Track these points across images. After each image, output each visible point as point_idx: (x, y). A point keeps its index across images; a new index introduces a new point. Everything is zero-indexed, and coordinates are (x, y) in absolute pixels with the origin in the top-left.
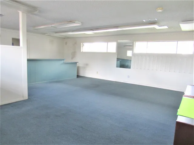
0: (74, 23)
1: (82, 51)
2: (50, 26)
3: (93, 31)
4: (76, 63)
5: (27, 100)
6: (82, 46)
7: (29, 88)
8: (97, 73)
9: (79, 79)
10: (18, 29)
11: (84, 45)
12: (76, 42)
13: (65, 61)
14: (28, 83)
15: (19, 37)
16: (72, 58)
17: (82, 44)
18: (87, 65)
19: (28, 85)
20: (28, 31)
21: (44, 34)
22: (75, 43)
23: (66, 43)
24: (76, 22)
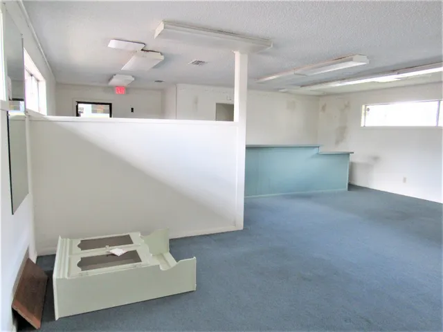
0: (351, 60)
1: (362, 125)
2: (292, 73)
3: (398, 74)
4: (348, 154)
5: (241, 231)
6: (363, 112)
7: (248, 207)
8: (405, 180)
9: (354, 193)
10: (232, 86)
11: (368, 110)
12: (350, 104)
13: (322, 150)
14: (246, 195)
15: (233, 101)
16: (337, 142)
17: (363, 107)
18: (376, 159)
19: (245, 199)
20: (250, 87)
21: (277, 90)
22: (347, 106)
23: (324, 108)
24: (355, 57)
